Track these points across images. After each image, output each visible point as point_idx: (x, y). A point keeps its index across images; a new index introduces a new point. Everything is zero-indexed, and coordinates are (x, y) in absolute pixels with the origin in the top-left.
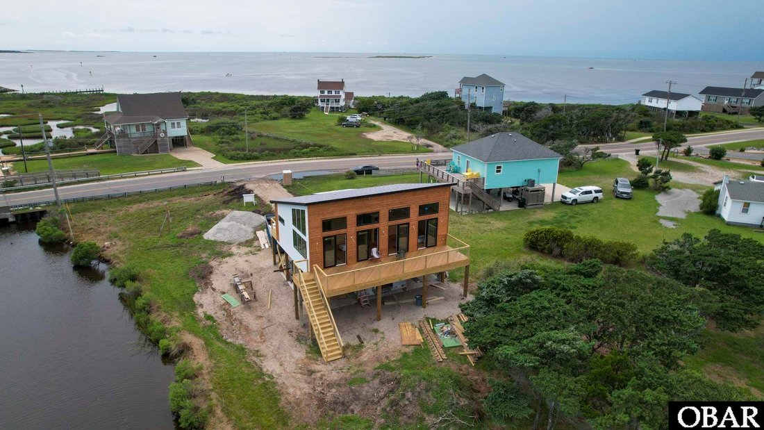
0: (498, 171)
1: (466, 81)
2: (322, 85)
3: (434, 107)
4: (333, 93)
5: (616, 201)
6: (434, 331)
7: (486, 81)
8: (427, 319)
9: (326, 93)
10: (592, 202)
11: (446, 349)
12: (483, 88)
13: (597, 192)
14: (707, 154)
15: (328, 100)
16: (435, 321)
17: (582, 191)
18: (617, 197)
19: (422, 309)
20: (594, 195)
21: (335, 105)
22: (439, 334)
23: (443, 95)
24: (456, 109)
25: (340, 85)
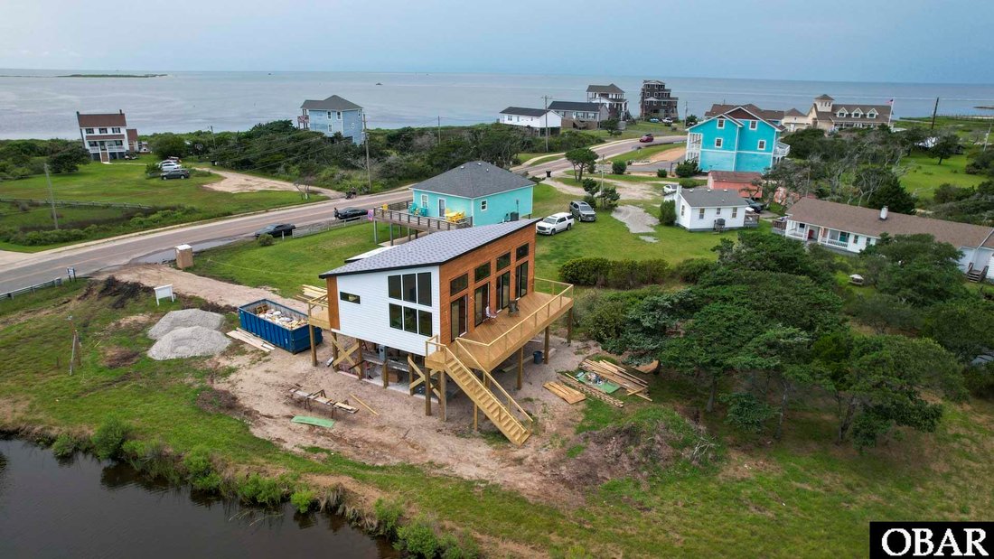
0: (483, 208)
1: (310, 105)
2: (86, 121)
3: (288, 142)
4: (110, 132)
5: (584, 226)
6: (580, 382)
7: (336, 105)
8: (562, 373)
9: (97, 132)
10: (567, 229)
11: (612, 394)
12: (339, 114)
13: (569, 218)
14: (611, 170)
15: (102, 143)
16: (574, 374)
17: (557, 219)
18: (582, 221)
19: (547, 366)
20: (568, 221)
21: (116, 150)
22: (591, 383)
23: (286, 125)
24: (319, 143)
25: (119, 119)
